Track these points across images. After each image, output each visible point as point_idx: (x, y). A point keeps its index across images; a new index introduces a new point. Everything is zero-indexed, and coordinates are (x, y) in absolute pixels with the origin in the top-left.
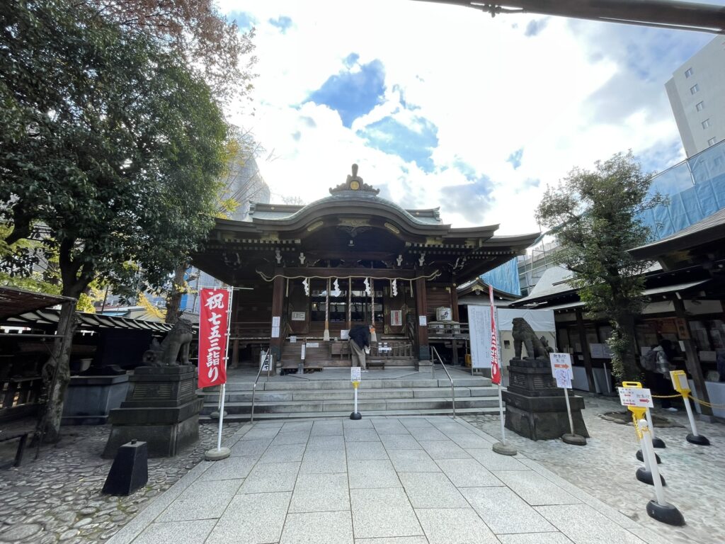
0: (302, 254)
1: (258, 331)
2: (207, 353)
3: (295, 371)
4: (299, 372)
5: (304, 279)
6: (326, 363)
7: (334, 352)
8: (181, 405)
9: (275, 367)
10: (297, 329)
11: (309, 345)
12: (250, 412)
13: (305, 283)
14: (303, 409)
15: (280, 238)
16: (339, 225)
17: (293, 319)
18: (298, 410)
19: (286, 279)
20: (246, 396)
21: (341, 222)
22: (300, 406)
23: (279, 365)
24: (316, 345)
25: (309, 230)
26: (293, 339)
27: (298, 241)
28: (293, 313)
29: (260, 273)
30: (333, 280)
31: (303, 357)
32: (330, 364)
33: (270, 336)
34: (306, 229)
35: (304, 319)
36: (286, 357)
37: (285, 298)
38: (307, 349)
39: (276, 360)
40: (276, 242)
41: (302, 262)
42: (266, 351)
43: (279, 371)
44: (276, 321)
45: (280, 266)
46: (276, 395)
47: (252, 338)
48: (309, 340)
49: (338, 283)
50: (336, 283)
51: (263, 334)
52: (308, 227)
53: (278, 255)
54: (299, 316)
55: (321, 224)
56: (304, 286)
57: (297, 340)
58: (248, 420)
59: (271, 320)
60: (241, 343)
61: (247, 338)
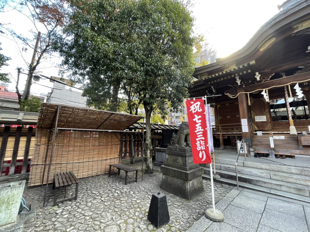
0: (257, 73)
1: (233, 129)
2: (196, 141)
3: (267, 155)
4: (270, 156)
5: (262, 91)
6: (298, 151)
7: (305, 143)
8: (190, 170)
9: (249, 151)
10: (261, 126)
11: (277, 137)
12: (236, 180)
13: (263, 93)
14: (283, 188)
15: (237, 65)
16: (295, 31)
17: (256, 121)
18: (278, 188)
19: (247, 94)
20: (231, 168)
21: (297, 28)
22: (281, 185)
23: (251, 150)
24: (283, 137)
25: (262, 50)
26: (259, 133)
27: (253, 62)
28: (256, 117)
29: (228, 94)
30: (293, 86)
31: (272, 146)
32: (303, 153)
33: (241, 131)
34: (258, 50)
35: (266, 120)
36: (256, 145)
38: (275, 140)
39: (249, 146)
40: (234, 69)
41: (258, 79)
42: (240, 140)
43: (252, 154)
44: (244, 122)
45: (241, 86)
46: (255, 171)
47: (230, 133)
48: (275, 134)
49: (300, 86)
50: (297, 87)
51: (236, 131)
52: (260, 48)
53: (238, 79)
54: (261, 119)
55: (274, 39)
56: (263, 95)
57: (263, 134)
58: (235, 185)
59: (240, 122)
60: (224, 135)
61: (227, 133)
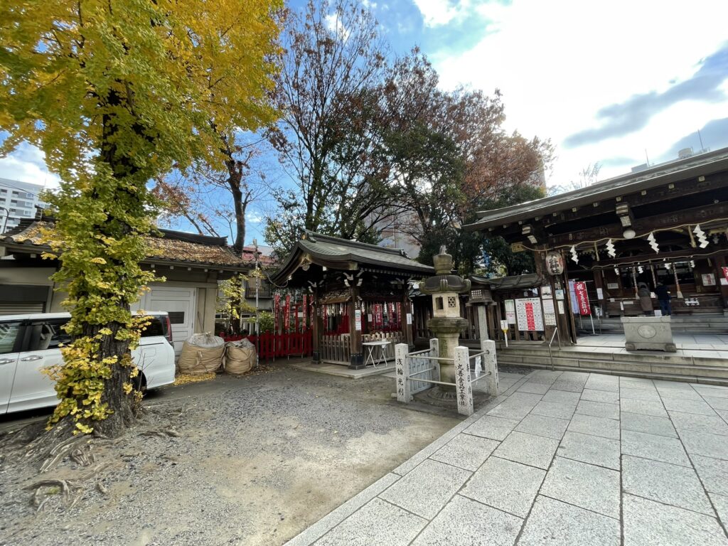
3: (618, 316)
4: (621, 316)
9: (604, 314)
10: (613, 293)
17: (610, 288)
23: (607, 313)
26: (612, 300)
28: (608, 284)
31: (622, 309)
35: (618, 287)
36: (610, 310)
37: (602, 278)
38: (625, 305)
39: (605, 310)
42: (598, 306)
43: (607, 316)
44: (599, 291)
48: (625, 300)
54: (615, 286)
57: (615, 300)
59: (596, 290)
